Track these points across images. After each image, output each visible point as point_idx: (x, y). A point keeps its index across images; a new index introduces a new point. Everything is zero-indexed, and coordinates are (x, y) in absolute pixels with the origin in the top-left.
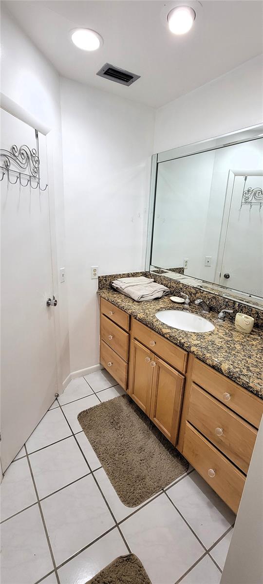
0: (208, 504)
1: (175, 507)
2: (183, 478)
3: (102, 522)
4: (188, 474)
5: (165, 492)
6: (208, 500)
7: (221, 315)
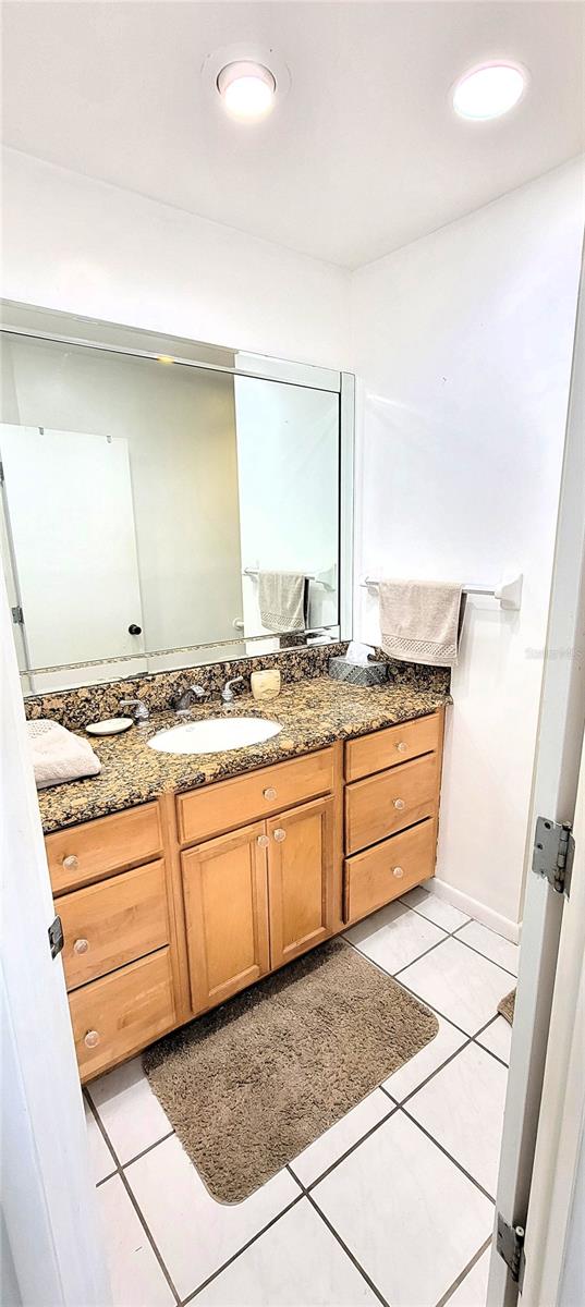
2: (363, 953)
4: (351, 944)
5: (393, 977)
7: (227, 693)
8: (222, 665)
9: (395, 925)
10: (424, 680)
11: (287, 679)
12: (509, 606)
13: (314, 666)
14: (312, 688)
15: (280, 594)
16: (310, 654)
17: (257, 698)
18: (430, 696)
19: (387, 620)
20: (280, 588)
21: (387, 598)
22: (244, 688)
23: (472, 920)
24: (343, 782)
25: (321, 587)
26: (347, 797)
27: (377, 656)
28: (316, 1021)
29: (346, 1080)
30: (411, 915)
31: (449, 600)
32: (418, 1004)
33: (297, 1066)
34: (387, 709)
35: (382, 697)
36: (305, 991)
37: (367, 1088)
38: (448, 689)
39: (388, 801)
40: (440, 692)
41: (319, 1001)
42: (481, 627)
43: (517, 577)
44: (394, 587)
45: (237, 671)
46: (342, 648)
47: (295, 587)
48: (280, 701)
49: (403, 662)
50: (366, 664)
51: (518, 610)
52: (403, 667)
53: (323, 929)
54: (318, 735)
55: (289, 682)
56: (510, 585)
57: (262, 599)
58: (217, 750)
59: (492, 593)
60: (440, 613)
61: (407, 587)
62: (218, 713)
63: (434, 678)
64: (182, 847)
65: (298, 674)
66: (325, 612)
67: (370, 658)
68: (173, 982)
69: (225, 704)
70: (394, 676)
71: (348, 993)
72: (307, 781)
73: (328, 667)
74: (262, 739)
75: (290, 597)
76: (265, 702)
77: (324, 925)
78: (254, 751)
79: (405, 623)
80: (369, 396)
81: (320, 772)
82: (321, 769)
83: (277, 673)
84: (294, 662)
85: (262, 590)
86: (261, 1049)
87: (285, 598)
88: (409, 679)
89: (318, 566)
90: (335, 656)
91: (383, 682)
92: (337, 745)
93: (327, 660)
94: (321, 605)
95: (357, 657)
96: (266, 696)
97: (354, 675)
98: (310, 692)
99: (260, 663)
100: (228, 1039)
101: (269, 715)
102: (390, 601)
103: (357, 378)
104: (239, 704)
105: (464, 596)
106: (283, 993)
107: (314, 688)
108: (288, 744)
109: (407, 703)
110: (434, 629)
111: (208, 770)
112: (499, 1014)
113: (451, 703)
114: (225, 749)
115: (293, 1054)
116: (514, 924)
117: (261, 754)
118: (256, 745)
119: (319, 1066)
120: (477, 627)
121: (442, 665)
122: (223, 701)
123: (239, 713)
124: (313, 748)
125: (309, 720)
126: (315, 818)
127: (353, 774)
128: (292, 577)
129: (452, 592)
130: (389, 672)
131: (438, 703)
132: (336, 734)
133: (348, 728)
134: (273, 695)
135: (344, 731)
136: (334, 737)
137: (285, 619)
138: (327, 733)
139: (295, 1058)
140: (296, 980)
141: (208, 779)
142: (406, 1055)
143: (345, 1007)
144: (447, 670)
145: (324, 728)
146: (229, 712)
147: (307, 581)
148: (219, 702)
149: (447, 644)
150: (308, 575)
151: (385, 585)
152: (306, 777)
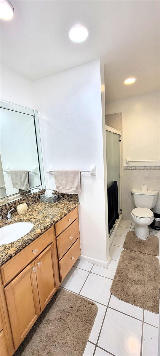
0: (73, 276)
1: (83, 287)
2: (67, 290)
3: (113, 315)
4: (63, 288)
5: (79, 294)
6: (71, 277)
7: (9, 215)
8: (5, 206)
9: (74, 275)
10: (71, 198)
11: (28, 205)
12: (93, 175)
13: (36, 199)
14: (37, 206)
15: (19, 177)
16: (34, 196)
17: (19, 214)
18: (73, 203)
19: (58, 182)
20: (19, 175)
21: (57, 176)
22: (14, 212)
23: (94, 265)
24: (55, 237)
25: (33, 174)
26: (57, 241)
27: (55, 193)
28: (59, 324)
29: (77, 345)
30: (78, 270)
31: (76, 175)
32: (89, 301)
33: (59, 348)
34: (64, 210)
35: (60, 205)
36: (53, 314)
37: (84, 344)
38: (78, 199)
39: (68, 238)
40: (76, 201)
41: (59, 316)
42: (86, 181)
43: (94, 167)
44: (58, 172)
45: (11, 206)
46: (44, 191)
47: (24, 175)
48: (28, 214)
49: (63, 194)
50: (52, 196)
51: (96, 176)
52: (63, 195)
53: (55, 288)
54: (47, 225)
55: (29, 206)
56: (93, 169)
57: (12, 179)
58: (13, 241)
59: (89, 172)
60: (74, 178)
61: (63, 172)
62: (7, 223)
63: (73, 198)
64: (4, 287)
65: (31, 202)
66: (36, 181)
67: (53, 194)
68: (6, 343)
69: (9, 220)
70: (61, 198)
71: (67, 307)
72: (45, 241)
73: (40, 198)
74: (28, 231)
75: (23, 177)
76: (23, 215)
77: (55, 287)
78: (27, 238)
79: (63, 183)
80: (43, 117)
81: (49, 237)
82: (49, 235)
83: (25, 204)
84: (29, 199)
85: (12, 176)
86: (44, 348)
87: (21, 178)
88: (66, 198)
89: (32, 167)
90: (41, 194)
91: (58, 201)
92: (53, 226)
93: (39, 197)
94: (33, 179)
95: (49, 194)
96: (23, 213)
97: (49, 200)
98: (37, 208)
99: (19, 202)
100: (30, 350)
101: (26, 220)
102: (58, 176)
103: (39, 112)
104: (14, 218)
105: (80, 173)
106: (46, 318)
107: (38, 206)
108: (38, 231)
109: (69, 207)
110: (73, 183)
111: (12, 252)
112: (111, 294)
113: (80, 204)
114: (16, 240)
115: (56, 343)
116: (106, 263)
117: (30, 238)
118: (27, 235)
119: (67, 344)
120: (85, 181)
121: (75, 193)
122: (8, 218)
123: (15, 221)
124: (46, 229)
125: (41, 219)
126: (49, 253)
127: (58, 234)
128: (23, 171)
129: (77, 173)
130: (60, 197)
131: (77, 204)
132: (53, 223)
133: (55, 220)
134: (25, 212)
135: (54, 221)
136: (52, 224)
137: (22, 184)
138: (50, 223)
139: (57, 345)
140: (49, 311)
141: (13, 255)
142: (91, 324)
143: (68, 313)
144: (77, 194)
145: (48, 221)
146: (11, 222)
147: (28, 172)
148: (6, 219)
149: (77, 187)
150: (28, 171)
151: (55, 172)
152: (45, 240)
